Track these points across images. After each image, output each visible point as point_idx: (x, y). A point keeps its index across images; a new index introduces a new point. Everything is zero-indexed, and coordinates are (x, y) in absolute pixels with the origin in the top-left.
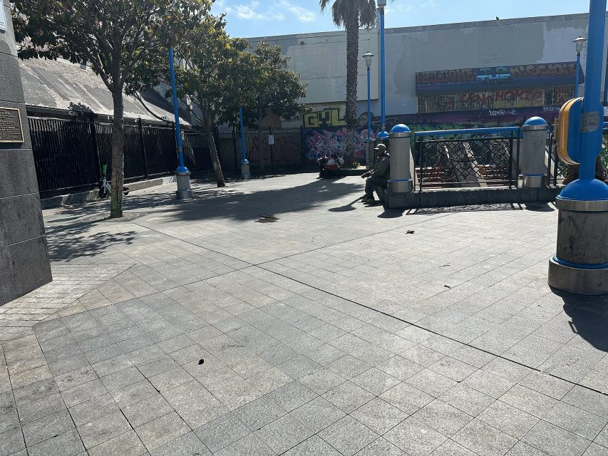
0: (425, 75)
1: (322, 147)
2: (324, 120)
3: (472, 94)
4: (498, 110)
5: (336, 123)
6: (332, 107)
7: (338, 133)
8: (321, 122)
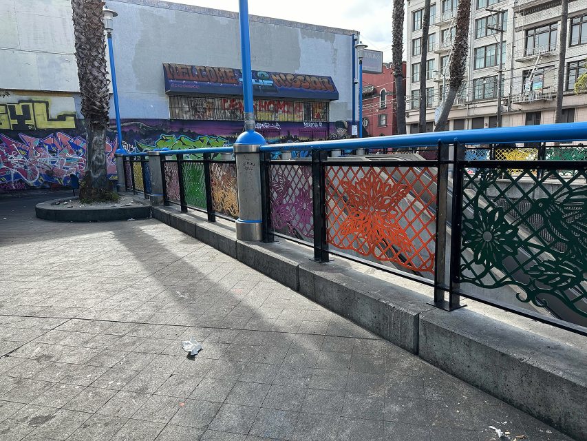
0: (176, 68)
1: (22, 162)
2: (21, 119)
3: (234, 100)
4: (262, 122)
5: (43, 124)
6: (34, 98)
7: (50, 140)
8: (15, 122)
